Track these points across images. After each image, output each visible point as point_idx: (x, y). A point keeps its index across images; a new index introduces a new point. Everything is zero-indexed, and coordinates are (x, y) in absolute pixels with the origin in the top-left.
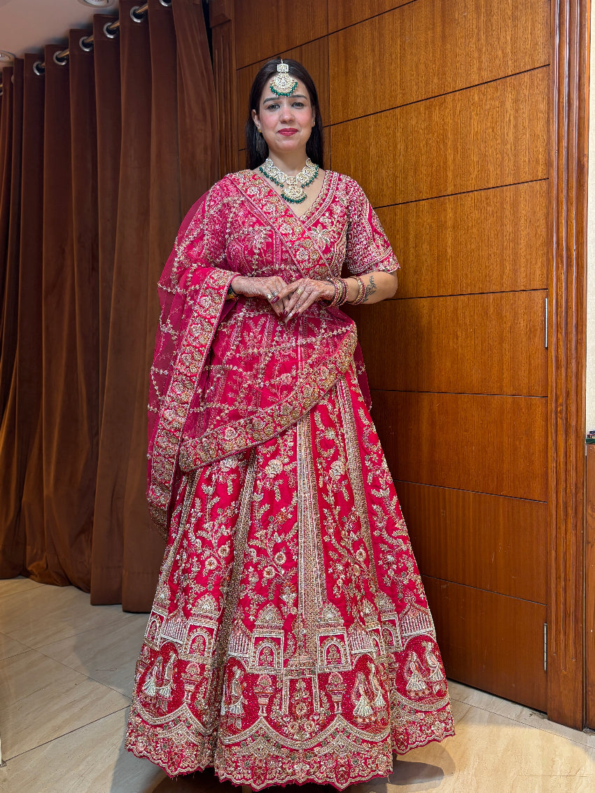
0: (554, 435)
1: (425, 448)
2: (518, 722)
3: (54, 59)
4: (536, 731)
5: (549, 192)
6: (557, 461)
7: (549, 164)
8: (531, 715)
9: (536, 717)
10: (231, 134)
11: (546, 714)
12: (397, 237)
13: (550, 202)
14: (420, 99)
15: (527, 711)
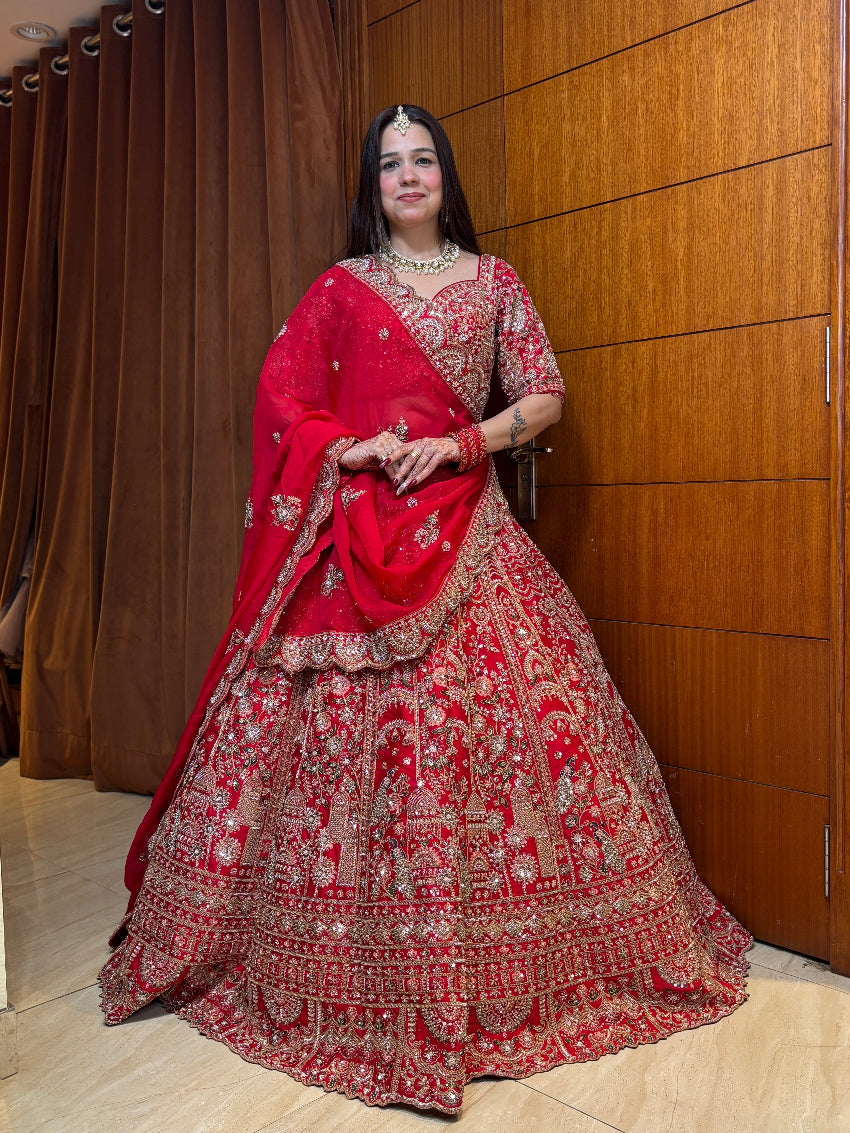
0: (840, 535)
1: (645, 567)
2: (785, 974)
3: (115, 28)
4: (811, 989)
5: (833, 165)
6: (844, 575)
7: (833, 122)
8: (805, 965)
9: (813, 969)
10: (361, 122)
11: (828, 963)
12: (604, 252)
13: (834, 180)
14: (637, 42)
15: (799, 961)
